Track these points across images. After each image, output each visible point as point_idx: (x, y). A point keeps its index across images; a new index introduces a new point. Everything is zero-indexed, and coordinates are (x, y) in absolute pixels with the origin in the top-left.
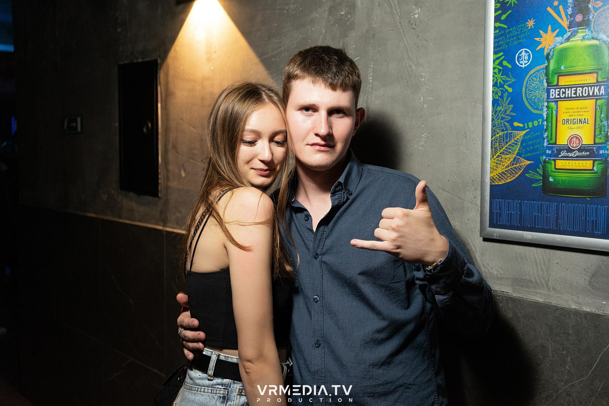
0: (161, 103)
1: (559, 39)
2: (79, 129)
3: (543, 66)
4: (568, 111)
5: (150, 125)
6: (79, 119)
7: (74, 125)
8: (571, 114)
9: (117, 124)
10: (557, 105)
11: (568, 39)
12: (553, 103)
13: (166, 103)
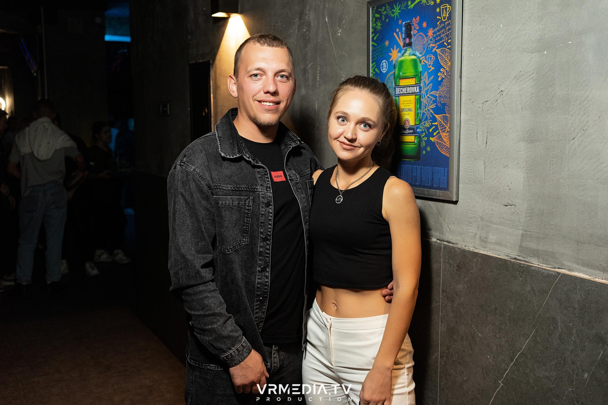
0: (213, 94)
1: (399, 54)
2: (169, 113)
3: (392, 72)
4: (404, 102)
5: (206, 110)
6: (168, 105)
7: (166, 109)
8: (405, 105)
9: (189, 109)
10: (399, 99)
11: (403, 55)
12: (397, 98)
13: (215, 93)
